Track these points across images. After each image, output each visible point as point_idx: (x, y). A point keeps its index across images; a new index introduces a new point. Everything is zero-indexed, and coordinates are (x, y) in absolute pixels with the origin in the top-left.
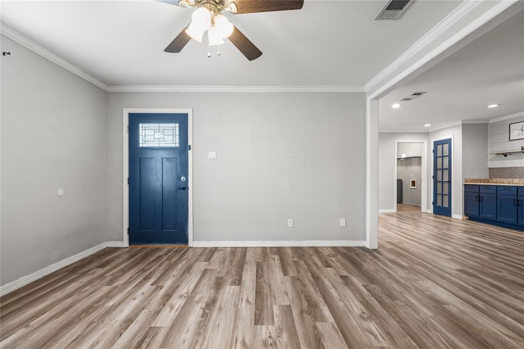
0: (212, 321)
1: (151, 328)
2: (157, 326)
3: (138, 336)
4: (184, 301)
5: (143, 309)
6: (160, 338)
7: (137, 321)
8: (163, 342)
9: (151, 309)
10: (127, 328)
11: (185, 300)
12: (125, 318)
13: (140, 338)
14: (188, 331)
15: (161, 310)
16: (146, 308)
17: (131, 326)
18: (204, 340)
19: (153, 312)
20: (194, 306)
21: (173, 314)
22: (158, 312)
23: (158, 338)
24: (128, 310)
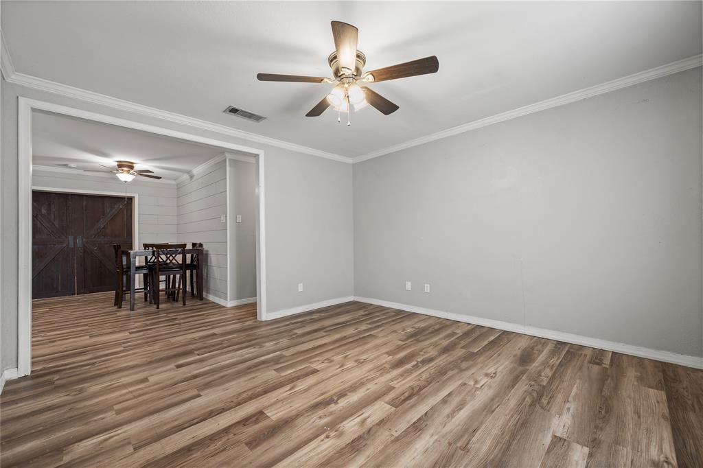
0: (343, 387)
1: (396, 407)
2: (390, 406)
3: (409, 405)
4: (342, 424)
5: (397, 439)
6: (392, 395)
7: (408, 422)
8: (391, 391)
9: (387, 433)
10: (420, 419)
11: (339, 426)
12: (422, 435)
13: (408, 402)
14: (368, 389)
15: (377, 424)
16: (393, 438)
17: (416, 419)
18: (362, 379)
19: (387, 426)
20: (340, 410)
21: (367, 412)
22: (381, 423)
23: (394, 395)
24: (416, 449)
